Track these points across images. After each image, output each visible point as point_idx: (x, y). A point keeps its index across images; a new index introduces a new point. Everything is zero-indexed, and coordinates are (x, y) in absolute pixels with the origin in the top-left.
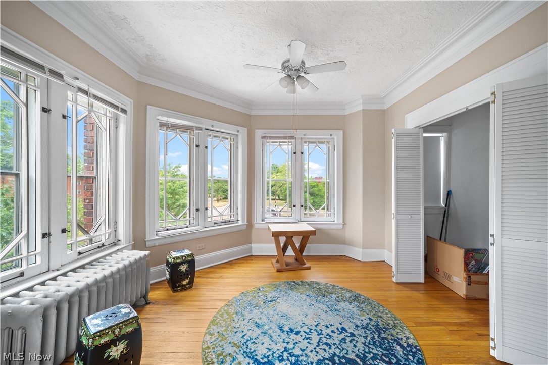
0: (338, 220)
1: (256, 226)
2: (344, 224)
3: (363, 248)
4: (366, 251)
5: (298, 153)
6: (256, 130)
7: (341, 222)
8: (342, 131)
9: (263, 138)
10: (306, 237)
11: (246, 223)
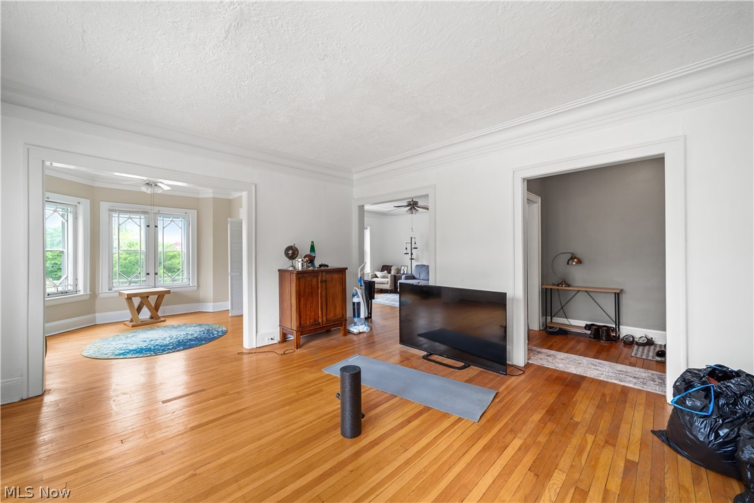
0: (193, 283)
1: (101, 296)
2: (198, 286)
3: (214, 302)
4: (216, 304)
5: (152, 226)
6: (101, 203)
7: (196, 284)
8: (196, 211)
9: (110, 210)
10: (161, 295)
11: (88, 292)
